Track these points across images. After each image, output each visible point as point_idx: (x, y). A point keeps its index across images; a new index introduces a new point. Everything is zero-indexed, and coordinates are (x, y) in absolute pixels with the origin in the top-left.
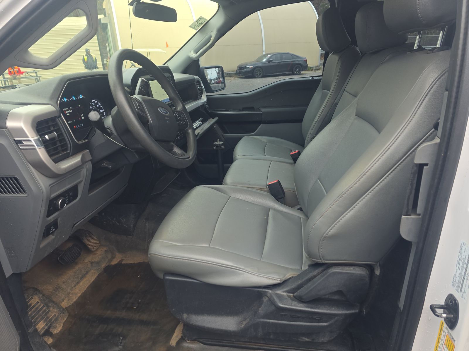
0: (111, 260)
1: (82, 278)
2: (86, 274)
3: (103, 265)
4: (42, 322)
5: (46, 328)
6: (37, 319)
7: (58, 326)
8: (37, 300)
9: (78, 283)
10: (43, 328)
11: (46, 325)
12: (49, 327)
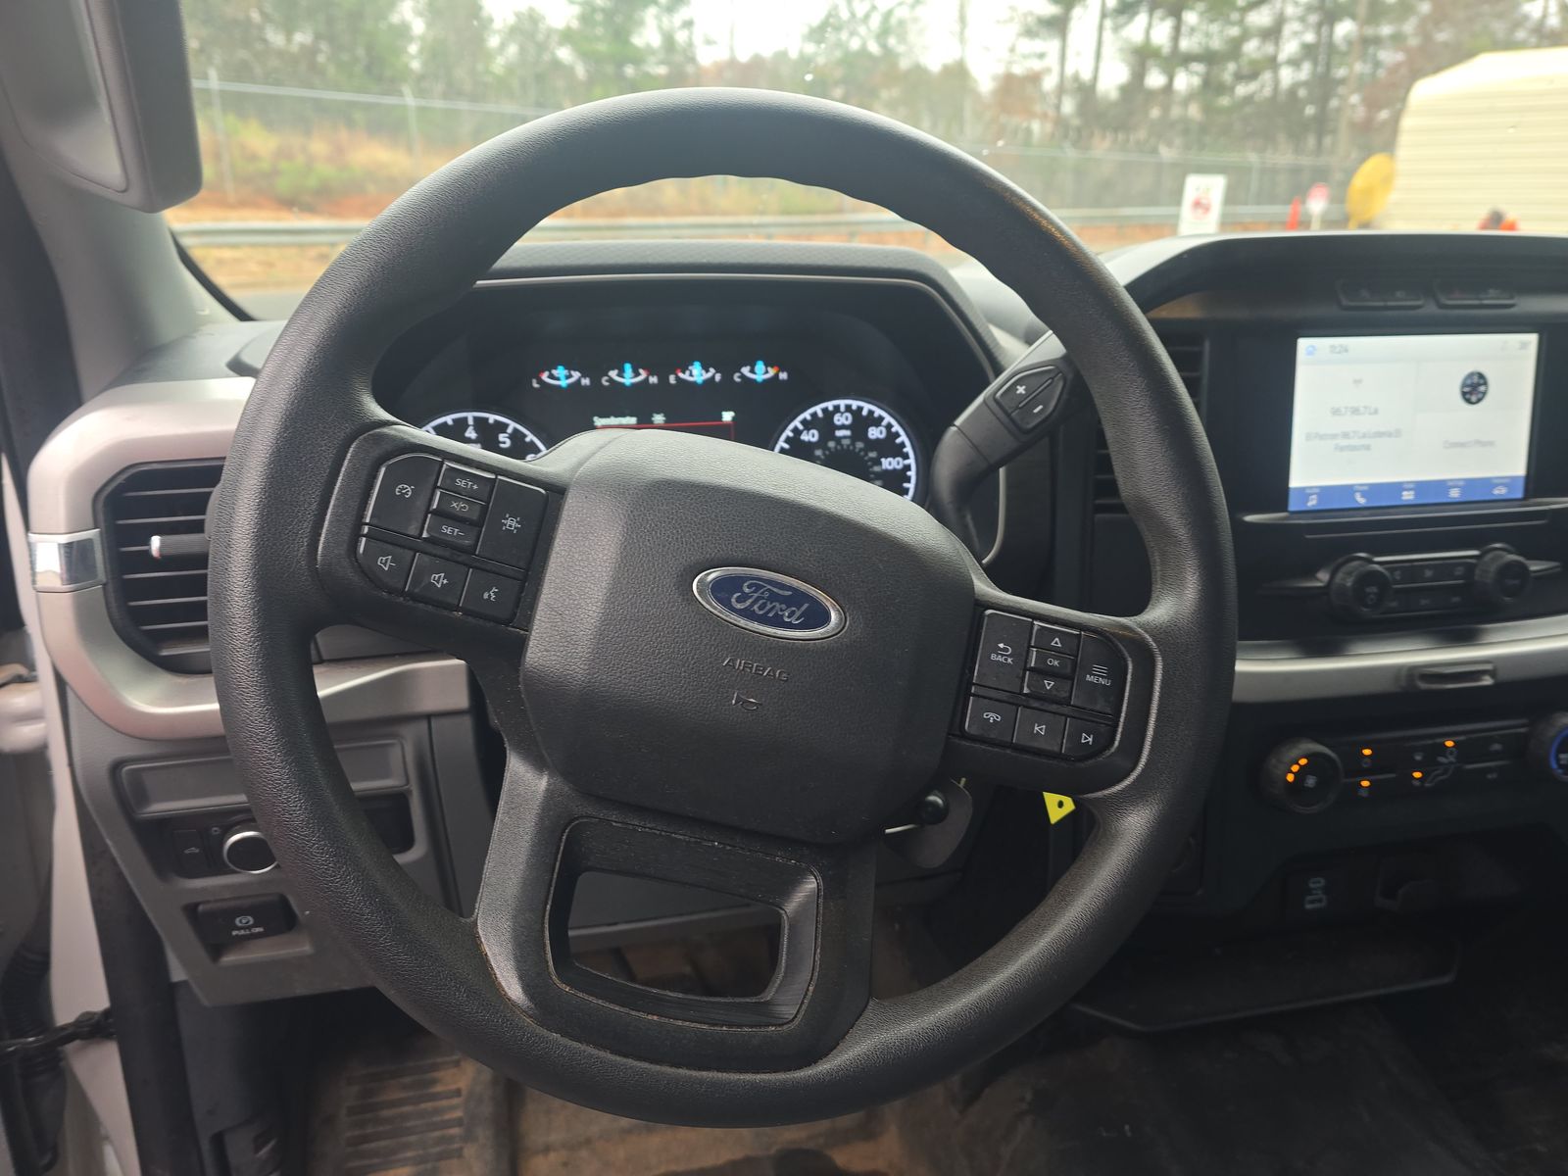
6: (406, 1147)
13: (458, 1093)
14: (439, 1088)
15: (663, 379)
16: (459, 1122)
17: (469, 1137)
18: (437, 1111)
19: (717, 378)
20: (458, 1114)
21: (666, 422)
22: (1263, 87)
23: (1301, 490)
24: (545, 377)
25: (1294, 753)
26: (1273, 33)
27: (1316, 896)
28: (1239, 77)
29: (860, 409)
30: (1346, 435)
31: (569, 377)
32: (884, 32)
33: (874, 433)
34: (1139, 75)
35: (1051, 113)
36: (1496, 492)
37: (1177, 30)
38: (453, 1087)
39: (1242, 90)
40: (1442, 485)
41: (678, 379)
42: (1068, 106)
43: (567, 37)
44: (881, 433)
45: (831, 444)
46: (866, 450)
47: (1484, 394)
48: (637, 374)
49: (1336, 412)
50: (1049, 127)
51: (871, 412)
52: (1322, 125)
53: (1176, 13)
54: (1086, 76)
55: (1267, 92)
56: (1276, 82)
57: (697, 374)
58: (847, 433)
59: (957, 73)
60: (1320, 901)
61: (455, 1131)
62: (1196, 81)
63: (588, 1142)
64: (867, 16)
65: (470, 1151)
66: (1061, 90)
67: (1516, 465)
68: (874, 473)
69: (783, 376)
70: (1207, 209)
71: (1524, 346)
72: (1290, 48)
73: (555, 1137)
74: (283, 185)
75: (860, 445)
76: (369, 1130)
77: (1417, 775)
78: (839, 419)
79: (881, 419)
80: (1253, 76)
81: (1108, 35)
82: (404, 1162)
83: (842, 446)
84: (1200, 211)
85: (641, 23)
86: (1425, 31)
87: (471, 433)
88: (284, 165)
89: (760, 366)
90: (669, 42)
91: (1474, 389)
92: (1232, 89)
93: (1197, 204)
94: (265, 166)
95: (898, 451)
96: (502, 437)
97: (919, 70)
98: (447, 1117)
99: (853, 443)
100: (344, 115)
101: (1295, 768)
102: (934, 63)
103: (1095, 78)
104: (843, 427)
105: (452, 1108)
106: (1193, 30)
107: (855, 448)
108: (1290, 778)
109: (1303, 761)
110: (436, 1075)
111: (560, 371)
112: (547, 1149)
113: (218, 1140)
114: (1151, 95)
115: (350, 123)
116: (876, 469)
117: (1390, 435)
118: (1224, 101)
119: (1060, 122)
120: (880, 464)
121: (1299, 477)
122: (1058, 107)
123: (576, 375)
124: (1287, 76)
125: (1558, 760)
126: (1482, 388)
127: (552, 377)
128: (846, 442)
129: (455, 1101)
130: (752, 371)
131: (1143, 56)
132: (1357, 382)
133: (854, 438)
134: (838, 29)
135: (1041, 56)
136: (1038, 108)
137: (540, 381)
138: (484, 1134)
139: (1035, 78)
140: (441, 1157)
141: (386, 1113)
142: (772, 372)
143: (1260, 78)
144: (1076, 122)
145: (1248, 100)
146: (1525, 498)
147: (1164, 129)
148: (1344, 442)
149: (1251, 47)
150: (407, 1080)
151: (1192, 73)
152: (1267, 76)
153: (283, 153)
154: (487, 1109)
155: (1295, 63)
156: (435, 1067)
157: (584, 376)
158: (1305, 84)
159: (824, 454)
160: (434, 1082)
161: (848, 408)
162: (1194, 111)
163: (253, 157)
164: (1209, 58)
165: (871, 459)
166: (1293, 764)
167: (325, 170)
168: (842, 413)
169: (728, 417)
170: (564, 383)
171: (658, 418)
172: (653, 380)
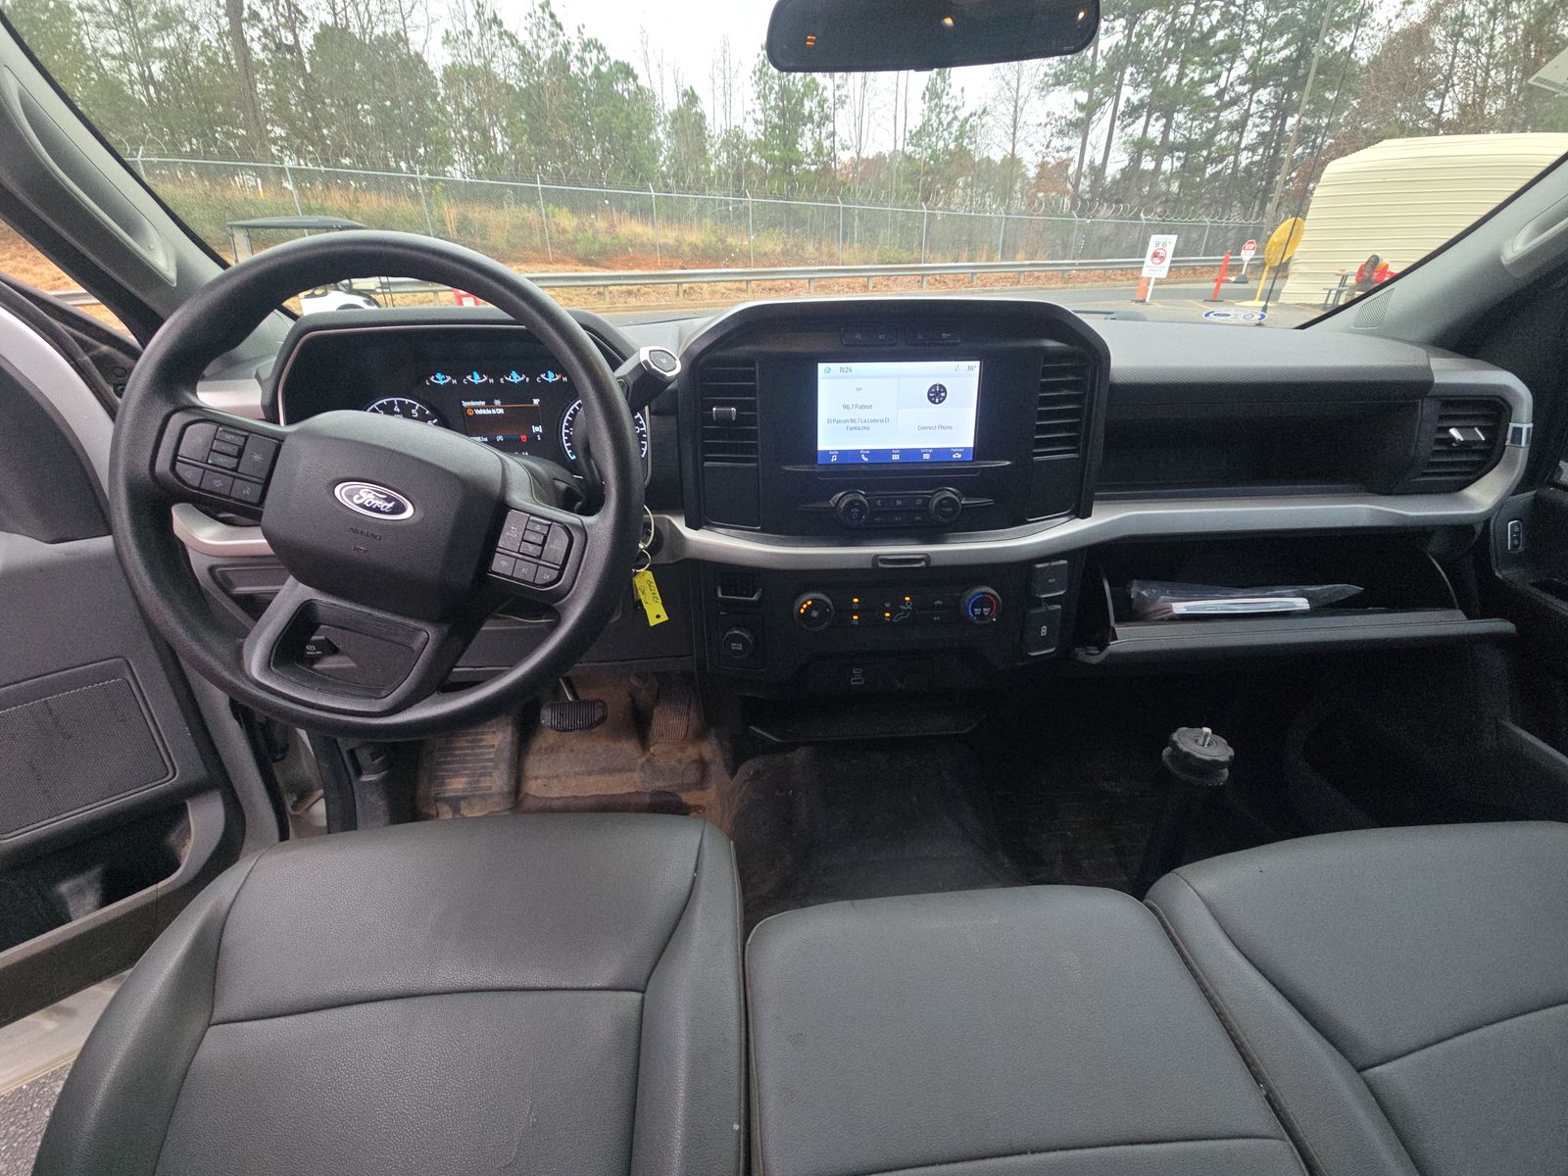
0: (688, 788)
1: (603, 771)
2: (620, 770)
3: (660, 784)
4: (464, 780)
5: (459, 794)
6: (466, 769)
7: (478, 808)
8: (496, 744)
9: (590, 774)
10: (456, 790)
11: (464, 790)
12: (464, 798)
13: (493, 746)
14: (484, 743)
16: (491, 760)
17: (496, 768)
18: (482, 754)
19: (528, 380)
20: (492, 756)
21: (501, 404)
22: (1226, 167)
23: (826, 453)
24: (432, 379)
25: (803, 599)
26: (1239, 126)
27: (857, 678)
28: (1209, 160)
30: (853, 421)
31: (444, 379)
32: (961, 135)
34: (1136, 160)
35: (1073, 190)
36: (954, 456)
37: (1167, 127)
38: (492, 743)
39: (1211, 170)
40: (918, 452)
41: (505, 380)
42: (1085, 184)
43: (758, 146)
47: (944, 398)
48: (482, 378)
49: (846, 407)
52: (1265, 195)
53: (1168, 115)
54: (1098, 162)
55: (1229, 171)
56: (1237, 163)
57: (515, 378)
59: (1012, 162)
60: (861, 681)
61: (489, 764)
62: (1177, 164)
63: (557, 776)
64: (949, 124)
65: (496, 774)
66: (1080, 173)
67: (968, 441)
69: (564, 379)
70: (1162, 258)
71: (970, 368)
72: (1250, 136)
73: (541, 772)
74: (580, 249)
76: (449, 759)
77: (887, 615)
80: (1220, 159)
81: (1116, 132)
82: (463, 775)
84: (1157, 260)
85: (802, 135)
86: (1352, 122)
87: (397, 409)
88: (580, 236)
89: (550, 374)
90: (819, 147)
91: (937, 394)
92: (1204, 169)
93: (1155, 255)
94: (570, 237)
96: (413, 411)
97: (986, 162)
98: (487, 757)
100: (619, 203)
101: (805, 606)
102: (997, 155)
103: (1105, 164)
105: (489, 753)
106: (1179, 127)
108: (802, 611)
109: (810, 603)
110: (484, 737)
111: (440, 376)
112: (536, 778)
113: (352, 753)
114: (1143, 176)
115: (621, 208)
117: (882, 421)
118: (1198, 179)
121: (822, 445)
122: (1078, 185)
123: (449, 378)
124: (1245, 158)
125: (973, 612)
126: (943, 394)
127: (436, 379)
129: (492, 750)
130: (547, 376)
131: (1140, 146)
132: (859, 389)
134: (929, 135)
135: (1069, 149)
137: (430, 381)
138: (504, 767)
139: (1063, 165)
140: (481, 775)
141: (458, 752)
142: (558, 377)
143: (1226, 160)
144: (1088, 196)
145: (1215, 176)
146: (973, 461)
148: (853, 425)
149: (1221, 138)
150: (470, 738)
151: (1175, 158)
152: (1230, 159)
153: (580, 228)
154: (506, 754)
155: (1252, 148)
156: (483, 733)
157: (453, 378)
158: (1258, 163)
160: (482, 740)
162: (1174, 186)
163: (564, 231)
164: (1189, 146)
166: (805, 604)
167: (604, 238)
169: (536, 402)
170: (442, 383)
171: (497, 402)
172: (491, 381)
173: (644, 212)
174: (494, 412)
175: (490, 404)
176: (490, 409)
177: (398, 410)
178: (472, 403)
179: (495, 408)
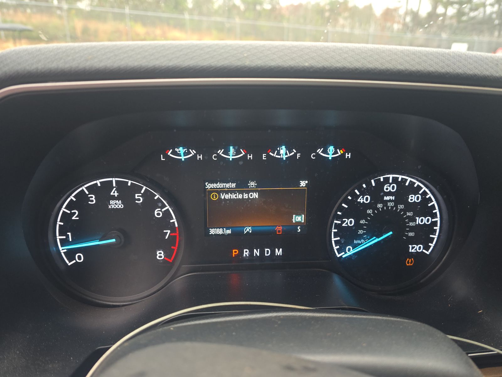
15: (258, 157)
19: (298, 156)
21: (257, 187)
22: (479, 14)
24: (170, 153)
28: (471, 10)
29: (404, 181)
33: (413, 198)
35: (401, 21)
39: (472, 14)
41: (268, 156)
42: (408, 19)
44: (418, 198)
45: (380, 206)
46: (405, 210)
48: (238, 152)
50: (400, 26)
51: (412, 183)
54: (415, 10)
55: (481, 15)
56: (485, 12)
57: (283, 153)
58: (392, 198)
59: (369, 8)
62: (455, 11)
66: (406, 14)
68: (409, 227)
69: (348, 155)
75: (401, 207)
78: (387, 188)
79: (419, 188)
80: (476, 9)
83: (388, 207)
87: (114, 193)
89: (331, 148)
92: (468, 14)
95: (429, 212)
97: (355, 8)
99: (396, 206)
103: (418, 10)
104: (390, 194)
107: (397, 209)
111: (181, 150)
114: (439, 16)
116: (411, 224)
118: (465, 18)
119: (405, 25)
120: (415, 221)
122: (405, 19)
123: (193, 152)
124: (489, 10)
127: (174, 153)
128: (391, 204)
130: (325, 152)
133: (396, 202)
136: (397, 19)
137: (166, 156)
142: (340, 152)
143: (479, 10)
144: (410, 25)
145: (474, 18)
147: (443, 27)
151: (454, 8)
152: (481, 10)
155: (492, 5)
157: (198, 153)
158: (496, 12)
159: (373, 213)
161: (395, 180)
162: (454, 21)
164: (460, 2)
165: (408, 217)
168: (391, 184)
169: (303, 183)
170: (183, 158)
171: (252, 184)
172: (250, 157)
173: (180, 25)
174: (246, 196)
175: (242, 187)
176: (241, 192)
177: (116, 194)
178: (219, 185)
179: (248, 192)
